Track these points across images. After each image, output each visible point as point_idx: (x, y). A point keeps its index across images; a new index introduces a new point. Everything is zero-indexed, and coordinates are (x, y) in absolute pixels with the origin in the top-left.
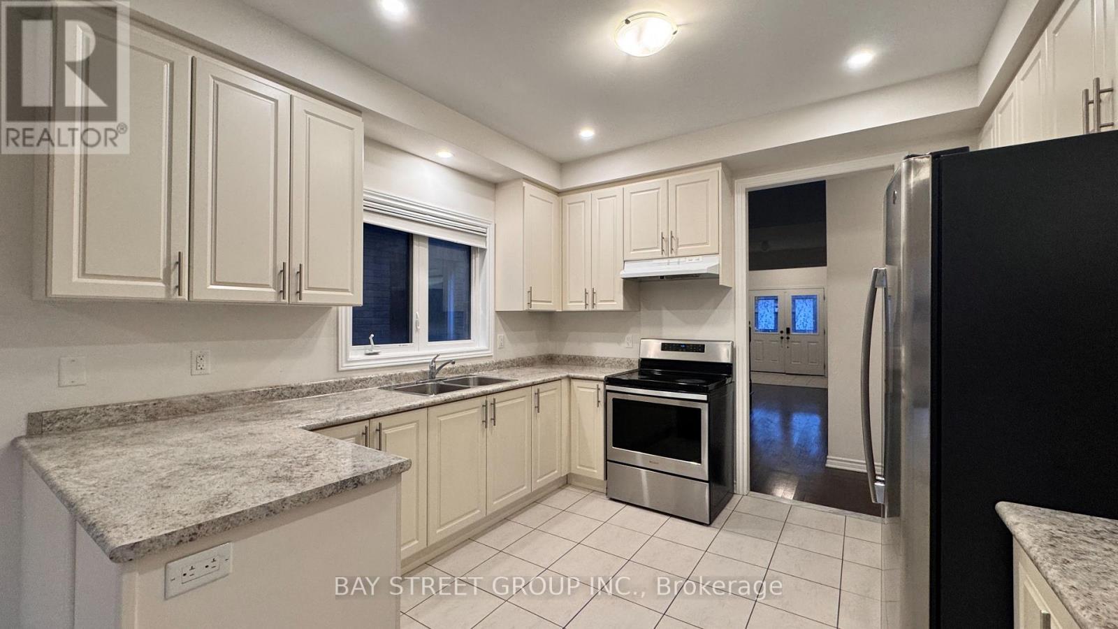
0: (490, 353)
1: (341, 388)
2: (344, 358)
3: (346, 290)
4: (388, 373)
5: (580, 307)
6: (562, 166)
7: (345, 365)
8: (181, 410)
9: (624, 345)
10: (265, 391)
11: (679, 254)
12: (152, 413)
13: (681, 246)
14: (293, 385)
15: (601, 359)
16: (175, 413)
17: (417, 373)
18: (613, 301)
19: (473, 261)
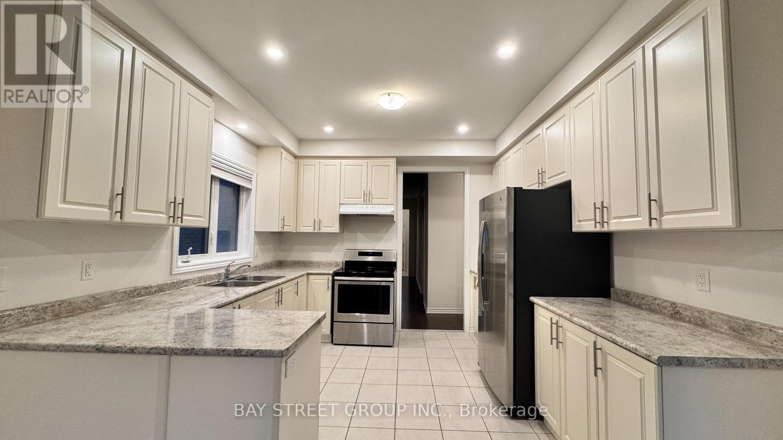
0: (251, 260)
1: (174, 286)
2: (175, 266)
3: (200, 217)
4: (200, 275)
5: (310, 230)
6: (301, 141)
7: (176, 270)
8: (76, 309)
9: (333, 253)
10: (130, 290)
11: (373, 203)
12: (57, 311)
13: (374, 199)
14: (146, 286)
15: (317, 262)
16: (72, 311)
17: (215, 275)
18: (332, 227)
19: (241, 197)
